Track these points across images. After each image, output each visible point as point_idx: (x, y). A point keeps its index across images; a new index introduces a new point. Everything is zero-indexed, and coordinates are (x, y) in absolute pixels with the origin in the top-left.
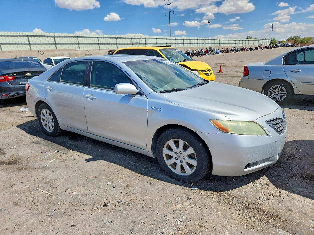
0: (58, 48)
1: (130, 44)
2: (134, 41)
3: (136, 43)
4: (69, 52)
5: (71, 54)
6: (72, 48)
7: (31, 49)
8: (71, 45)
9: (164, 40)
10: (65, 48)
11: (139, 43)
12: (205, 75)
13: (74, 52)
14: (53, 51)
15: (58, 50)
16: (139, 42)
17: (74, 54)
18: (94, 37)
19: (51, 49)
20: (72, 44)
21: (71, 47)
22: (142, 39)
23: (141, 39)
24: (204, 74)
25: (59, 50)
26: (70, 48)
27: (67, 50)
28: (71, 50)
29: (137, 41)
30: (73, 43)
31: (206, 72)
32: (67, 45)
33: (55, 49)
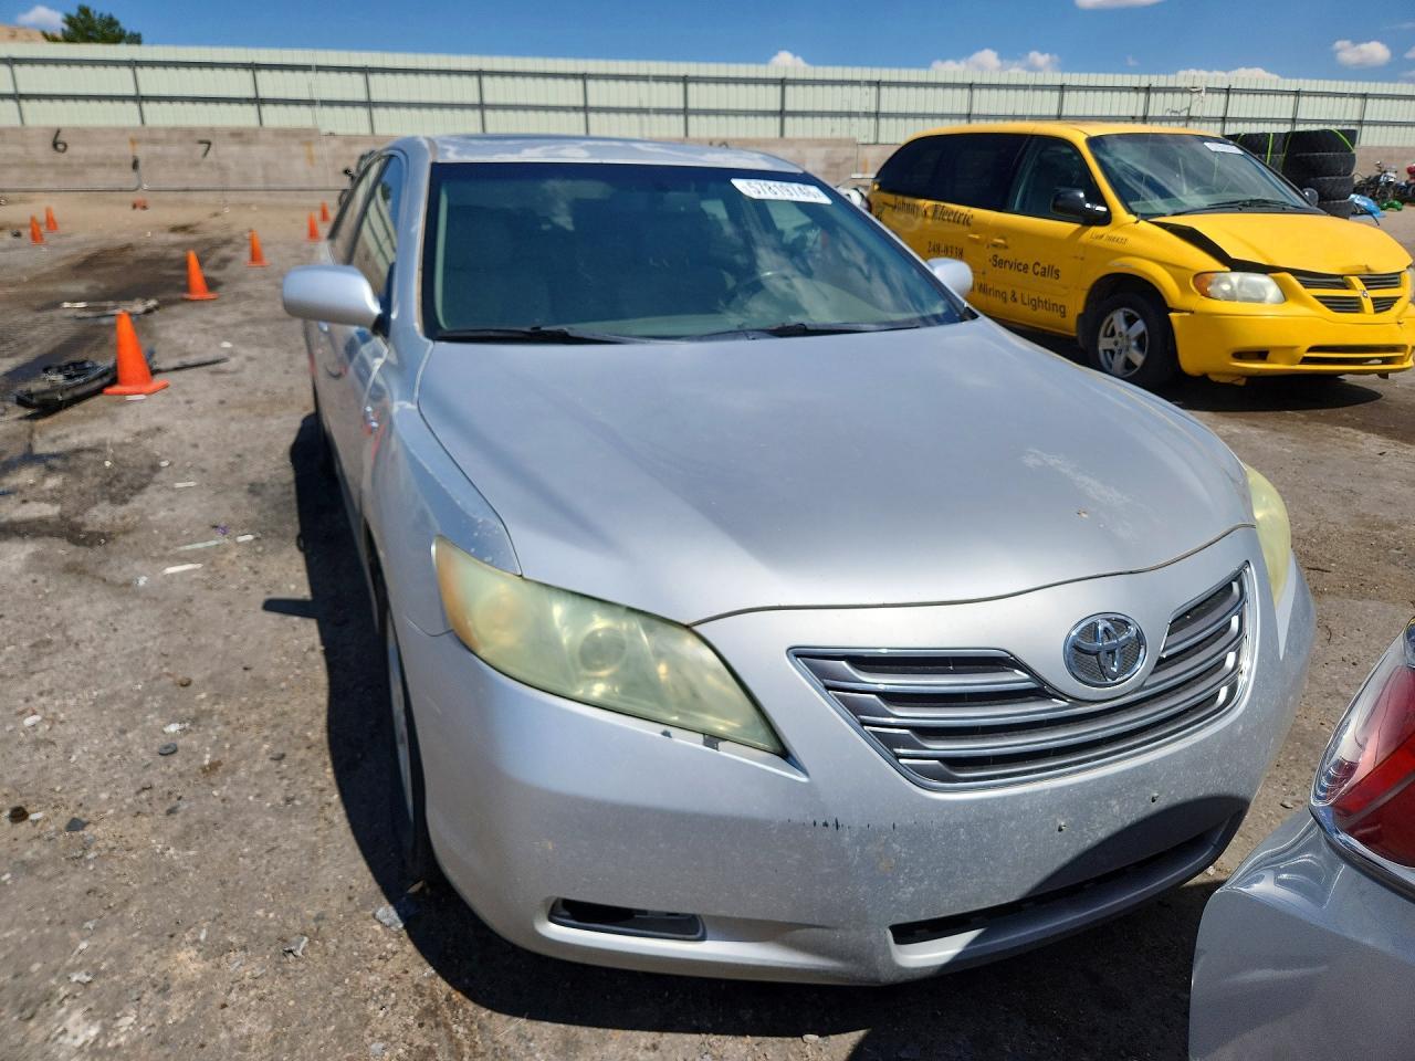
0: (788, 134)
1: (1133, 118)
2: (1159, 105)
3: (1168, 114)
4: (830, 149)
5: (837, 161)
6: (845, 135)
7: (686, 134)
8: (845, 120)
9: (1351, 100)
10: (818, 135)
11: (1184, 114)
12: (1322, 306)
13: (848, 151)
14: (767, 143)
15: (788, 140)
16: (1189, 109)
17: (848, 159)
18: (954, 86)
19: (761, 134)
20: (850, 114)
21: (841, 128)
22: (1210, 95)
23: (1203, 94)
24: (1317, 297)
25: (792, 142)
26: (837, 135)
27: (821, 143)
28: (838, 143)
29: (1177, 103)
30: (855, 109)
31: (1345, 286)
32: (827, 120)
33: (778, 135)
